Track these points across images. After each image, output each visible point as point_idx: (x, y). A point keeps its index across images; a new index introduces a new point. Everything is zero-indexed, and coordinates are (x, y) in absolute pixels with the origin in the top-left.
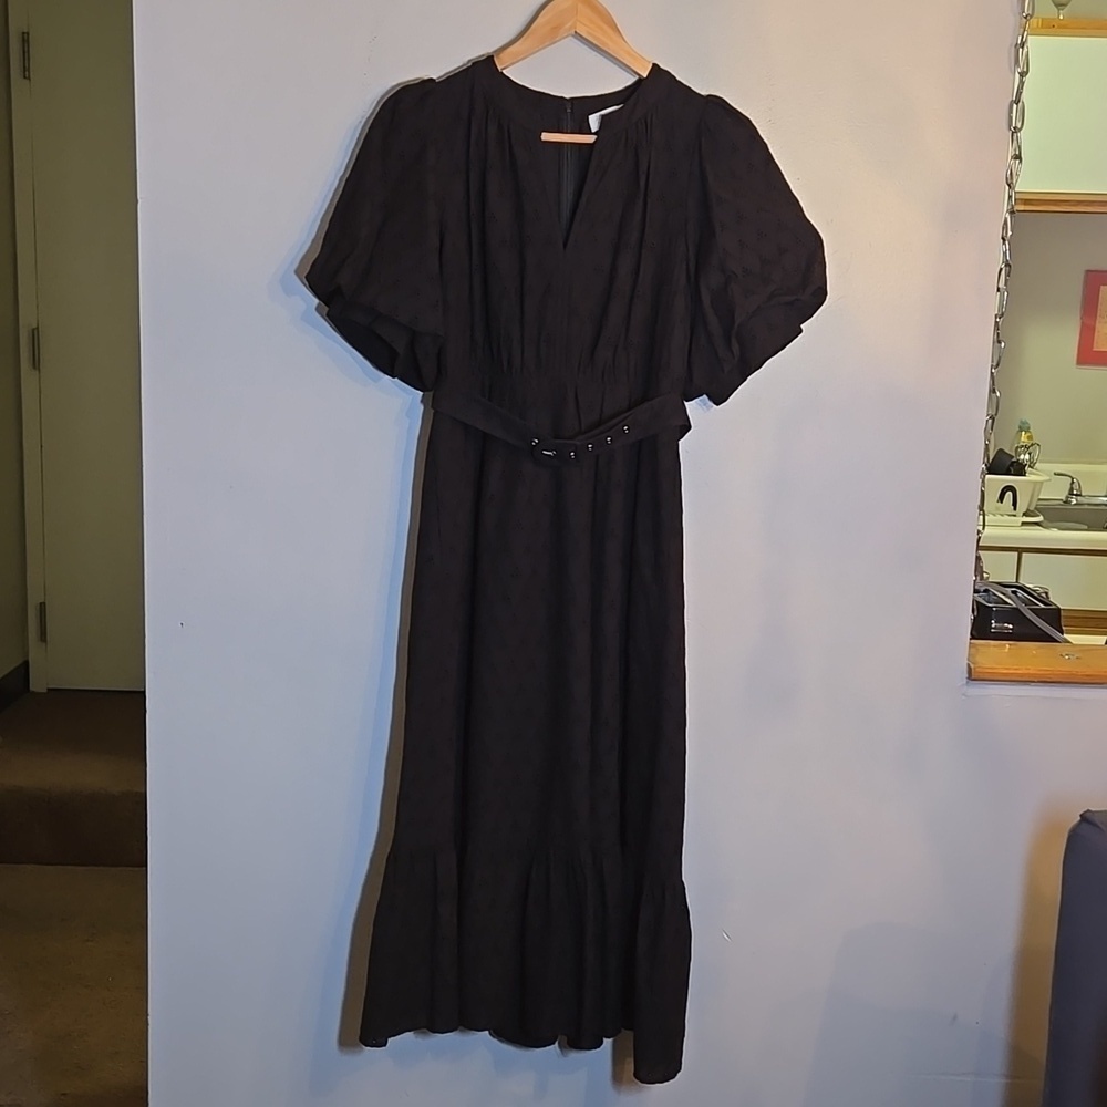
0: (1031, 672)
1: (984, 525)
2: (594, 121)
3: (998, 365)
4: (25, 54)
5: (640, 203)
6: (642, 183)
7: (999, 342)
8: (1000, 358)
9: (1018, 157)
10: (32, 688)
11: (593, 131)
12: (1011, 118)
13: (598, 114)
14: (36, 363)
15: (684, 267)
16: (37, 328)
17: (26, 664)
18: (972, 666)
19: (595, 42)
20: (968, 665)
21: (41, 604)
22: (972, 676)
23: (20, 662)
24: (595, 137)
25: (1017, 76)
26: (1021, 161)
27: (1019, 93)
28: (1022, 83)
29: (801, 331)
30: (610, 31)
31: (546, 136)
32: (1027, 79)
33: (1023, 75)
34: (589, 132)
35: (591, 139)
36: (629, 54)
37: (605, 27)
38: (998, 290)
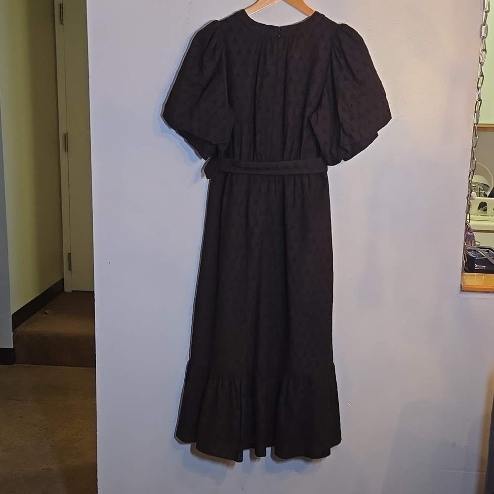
0: (489, 287)
1: (470, 220)
3: (475, 147)
4: (61, 13)
7: (476, 136)
8: (476, 143)
9: (485, 50)
10: (65, 290)
12: (481, 32)
14: (66, 149)
16: (67, 134)
17: (63, 279)
18: (462, 284)
20: (461, 284)
21: (69, 254)
22: (463, 290)
23: (60, 279)
25: (484, 12)
26: (486, 53)
27: (485, 20)
28: (486, 16)
32: (489, 14)
33: (487, 12)
38: (475, 112)
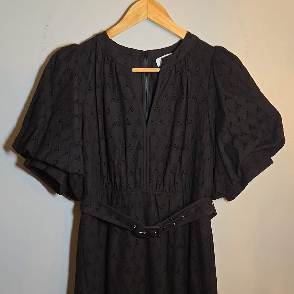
2: (158, 61)
5: (184, 100)
6: (185, 90)
11: (158, 66)
13: (160, 58)
15: (209, 132)
19: (157, 22)
24: (160, 69)
29: (272, 162)
30: (165, 17)
31: (135, 70)
34: (157, 67)
35: (157, 70)
36: (174, 27)
37: (162, 15)
